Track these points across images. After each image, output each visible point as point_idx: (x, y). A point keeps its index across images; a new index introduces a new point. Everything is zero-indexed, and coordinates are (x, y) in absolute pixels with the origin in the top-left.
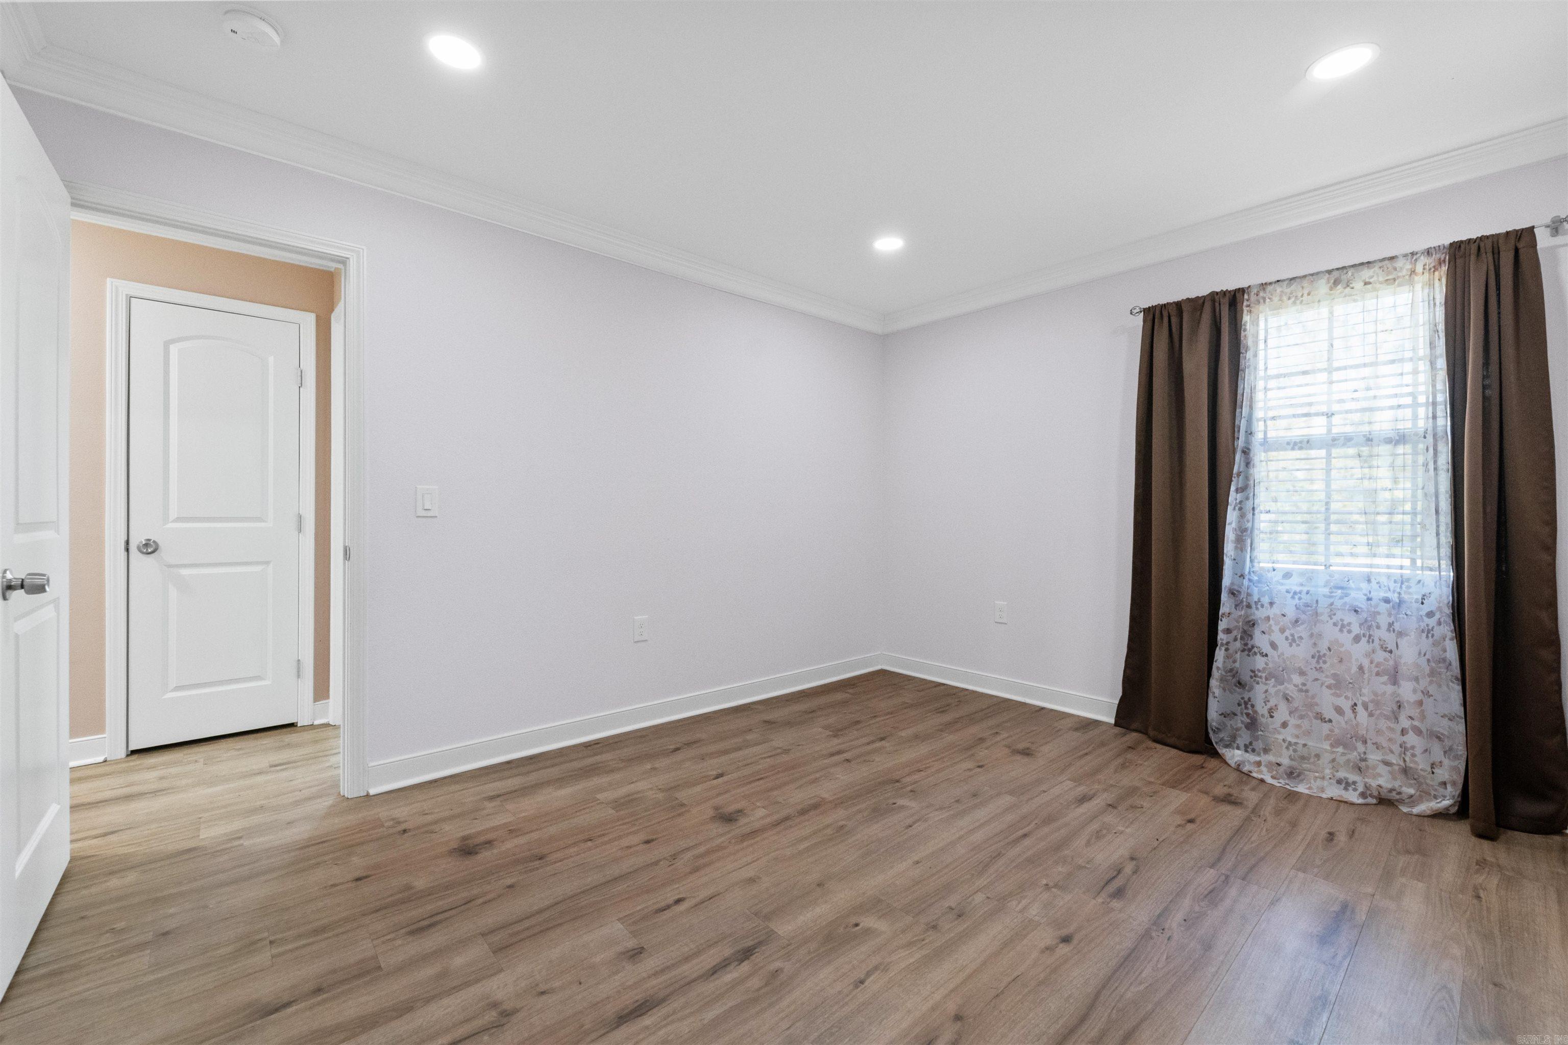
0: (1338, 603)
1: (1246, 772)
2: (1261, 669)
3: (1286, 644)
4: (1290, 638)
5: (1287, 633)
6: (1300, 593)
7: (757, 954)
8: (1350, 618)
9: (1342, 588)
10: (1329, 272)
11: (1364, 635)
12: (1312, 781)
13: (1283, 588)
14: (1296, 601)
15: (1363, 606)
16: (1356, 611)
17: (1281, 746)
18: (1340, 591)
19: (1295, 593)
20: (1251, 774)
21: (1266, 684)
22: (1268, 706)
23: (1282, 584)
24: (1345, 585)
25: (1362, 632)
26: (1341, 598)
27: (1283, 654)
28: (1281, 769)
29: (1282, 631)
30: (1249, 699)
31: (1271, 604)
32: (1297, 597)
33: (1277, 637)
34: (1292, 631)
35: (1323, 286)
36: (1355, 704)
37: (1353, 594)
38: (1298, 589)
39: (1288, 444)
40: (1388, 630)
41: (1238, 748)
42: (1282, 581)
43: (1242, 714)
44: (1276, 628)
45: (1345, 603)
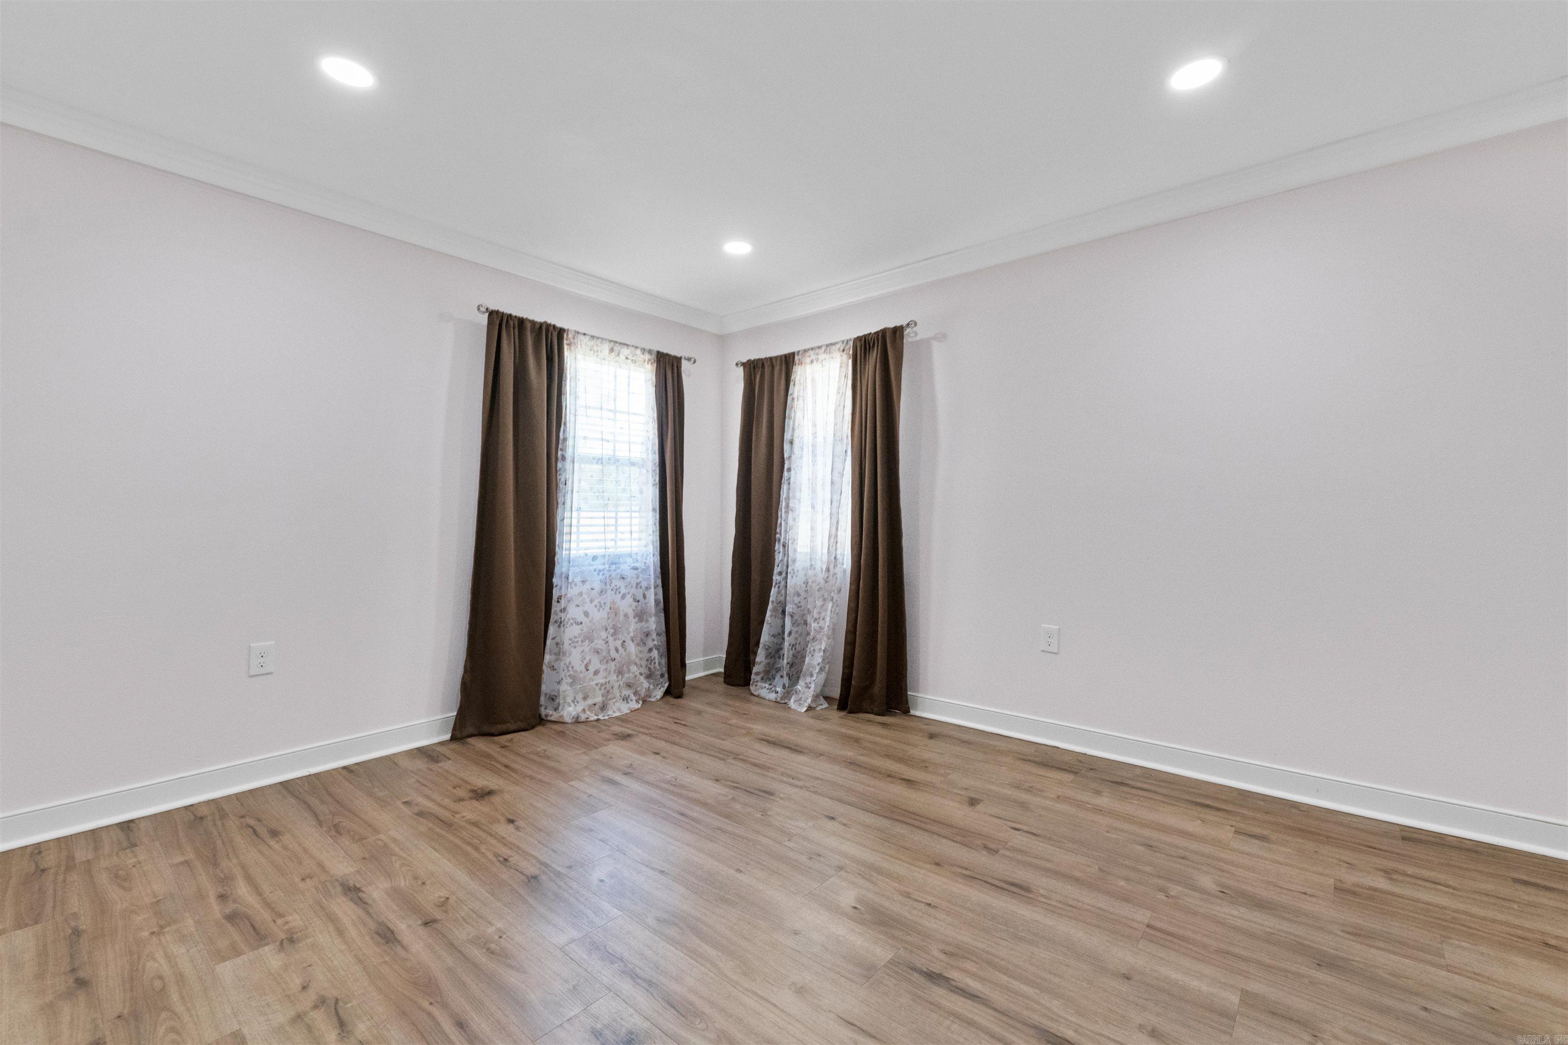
0: (614, 574)
1: (584, 720)
2: (577, 635)
3: (596, 610)
4: (598, 605)
5: (596, 602)
6: (603, 570)
7: (930, 969)
8: (620, 584)
9: (615, 564)
10: (611, 341)
11: (628, 593)
12: (613, 706)
13: (592, 568)
14: (601, 577)
15: (628, 574)
16: (623, 578)
17: (595, 689)
18: (614, 566)
19: (600, 571)
20: (589, 720)
21: (582, 646)
22: (585, 663)
23: (592, 565)
24: (616, 561)
25: (627, 591)
26: (615, 570)
27: (593, 619)
28: (597, 707)
29: (591, 601)
30: (570, 663)
31: (584, 582)
32: (601, 574)
33: (589, 607)
34: (599, 600)
35: (606, 347)
36: (624, 642)
37: (622, 567)
38: (601, 567)
39: (594, 459)
40: (637, 587)
41: (569, 705)
42: (591, 563)
43: (566, 677)
44: (588, 600)
45: (617, 574)
